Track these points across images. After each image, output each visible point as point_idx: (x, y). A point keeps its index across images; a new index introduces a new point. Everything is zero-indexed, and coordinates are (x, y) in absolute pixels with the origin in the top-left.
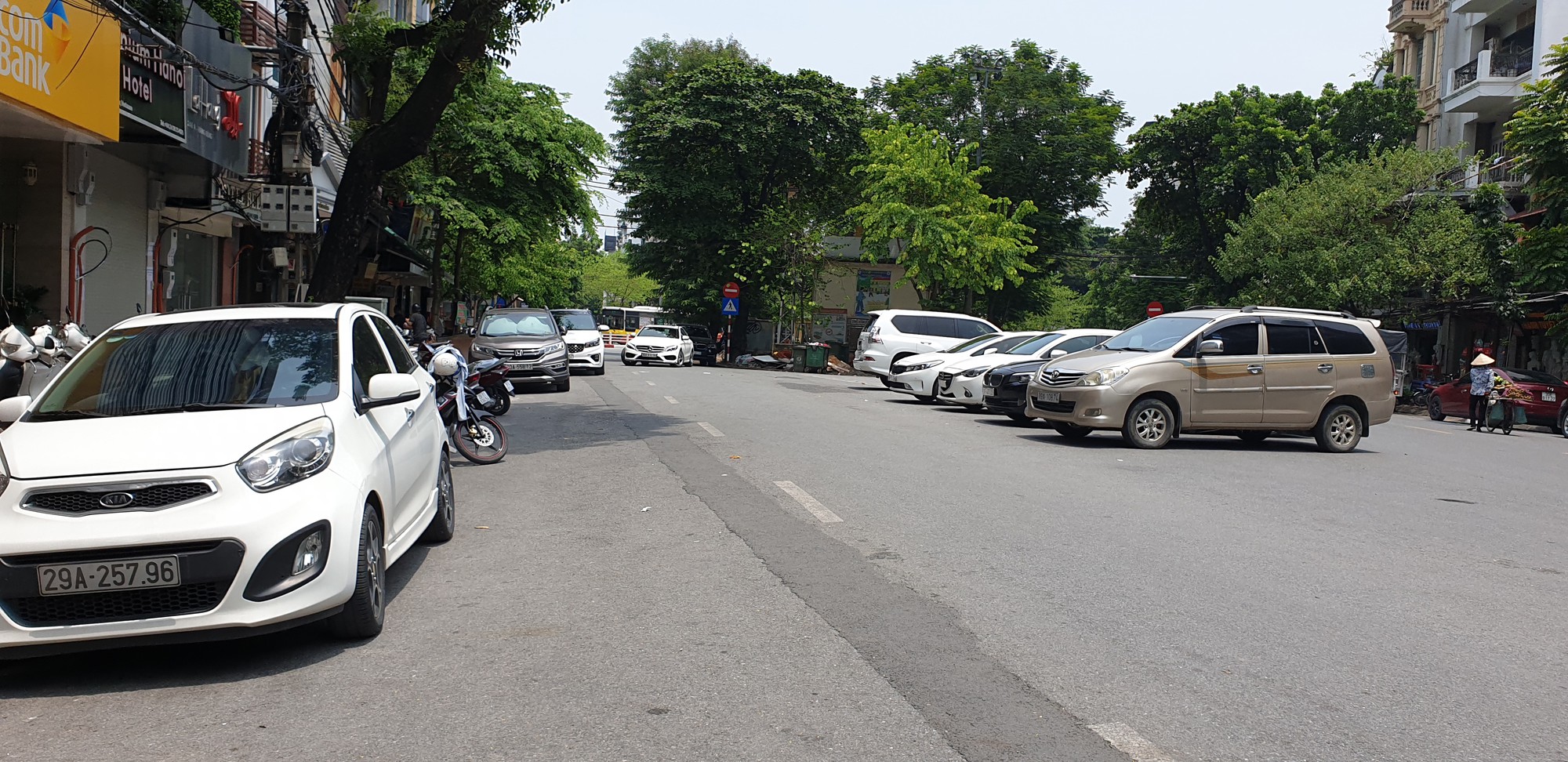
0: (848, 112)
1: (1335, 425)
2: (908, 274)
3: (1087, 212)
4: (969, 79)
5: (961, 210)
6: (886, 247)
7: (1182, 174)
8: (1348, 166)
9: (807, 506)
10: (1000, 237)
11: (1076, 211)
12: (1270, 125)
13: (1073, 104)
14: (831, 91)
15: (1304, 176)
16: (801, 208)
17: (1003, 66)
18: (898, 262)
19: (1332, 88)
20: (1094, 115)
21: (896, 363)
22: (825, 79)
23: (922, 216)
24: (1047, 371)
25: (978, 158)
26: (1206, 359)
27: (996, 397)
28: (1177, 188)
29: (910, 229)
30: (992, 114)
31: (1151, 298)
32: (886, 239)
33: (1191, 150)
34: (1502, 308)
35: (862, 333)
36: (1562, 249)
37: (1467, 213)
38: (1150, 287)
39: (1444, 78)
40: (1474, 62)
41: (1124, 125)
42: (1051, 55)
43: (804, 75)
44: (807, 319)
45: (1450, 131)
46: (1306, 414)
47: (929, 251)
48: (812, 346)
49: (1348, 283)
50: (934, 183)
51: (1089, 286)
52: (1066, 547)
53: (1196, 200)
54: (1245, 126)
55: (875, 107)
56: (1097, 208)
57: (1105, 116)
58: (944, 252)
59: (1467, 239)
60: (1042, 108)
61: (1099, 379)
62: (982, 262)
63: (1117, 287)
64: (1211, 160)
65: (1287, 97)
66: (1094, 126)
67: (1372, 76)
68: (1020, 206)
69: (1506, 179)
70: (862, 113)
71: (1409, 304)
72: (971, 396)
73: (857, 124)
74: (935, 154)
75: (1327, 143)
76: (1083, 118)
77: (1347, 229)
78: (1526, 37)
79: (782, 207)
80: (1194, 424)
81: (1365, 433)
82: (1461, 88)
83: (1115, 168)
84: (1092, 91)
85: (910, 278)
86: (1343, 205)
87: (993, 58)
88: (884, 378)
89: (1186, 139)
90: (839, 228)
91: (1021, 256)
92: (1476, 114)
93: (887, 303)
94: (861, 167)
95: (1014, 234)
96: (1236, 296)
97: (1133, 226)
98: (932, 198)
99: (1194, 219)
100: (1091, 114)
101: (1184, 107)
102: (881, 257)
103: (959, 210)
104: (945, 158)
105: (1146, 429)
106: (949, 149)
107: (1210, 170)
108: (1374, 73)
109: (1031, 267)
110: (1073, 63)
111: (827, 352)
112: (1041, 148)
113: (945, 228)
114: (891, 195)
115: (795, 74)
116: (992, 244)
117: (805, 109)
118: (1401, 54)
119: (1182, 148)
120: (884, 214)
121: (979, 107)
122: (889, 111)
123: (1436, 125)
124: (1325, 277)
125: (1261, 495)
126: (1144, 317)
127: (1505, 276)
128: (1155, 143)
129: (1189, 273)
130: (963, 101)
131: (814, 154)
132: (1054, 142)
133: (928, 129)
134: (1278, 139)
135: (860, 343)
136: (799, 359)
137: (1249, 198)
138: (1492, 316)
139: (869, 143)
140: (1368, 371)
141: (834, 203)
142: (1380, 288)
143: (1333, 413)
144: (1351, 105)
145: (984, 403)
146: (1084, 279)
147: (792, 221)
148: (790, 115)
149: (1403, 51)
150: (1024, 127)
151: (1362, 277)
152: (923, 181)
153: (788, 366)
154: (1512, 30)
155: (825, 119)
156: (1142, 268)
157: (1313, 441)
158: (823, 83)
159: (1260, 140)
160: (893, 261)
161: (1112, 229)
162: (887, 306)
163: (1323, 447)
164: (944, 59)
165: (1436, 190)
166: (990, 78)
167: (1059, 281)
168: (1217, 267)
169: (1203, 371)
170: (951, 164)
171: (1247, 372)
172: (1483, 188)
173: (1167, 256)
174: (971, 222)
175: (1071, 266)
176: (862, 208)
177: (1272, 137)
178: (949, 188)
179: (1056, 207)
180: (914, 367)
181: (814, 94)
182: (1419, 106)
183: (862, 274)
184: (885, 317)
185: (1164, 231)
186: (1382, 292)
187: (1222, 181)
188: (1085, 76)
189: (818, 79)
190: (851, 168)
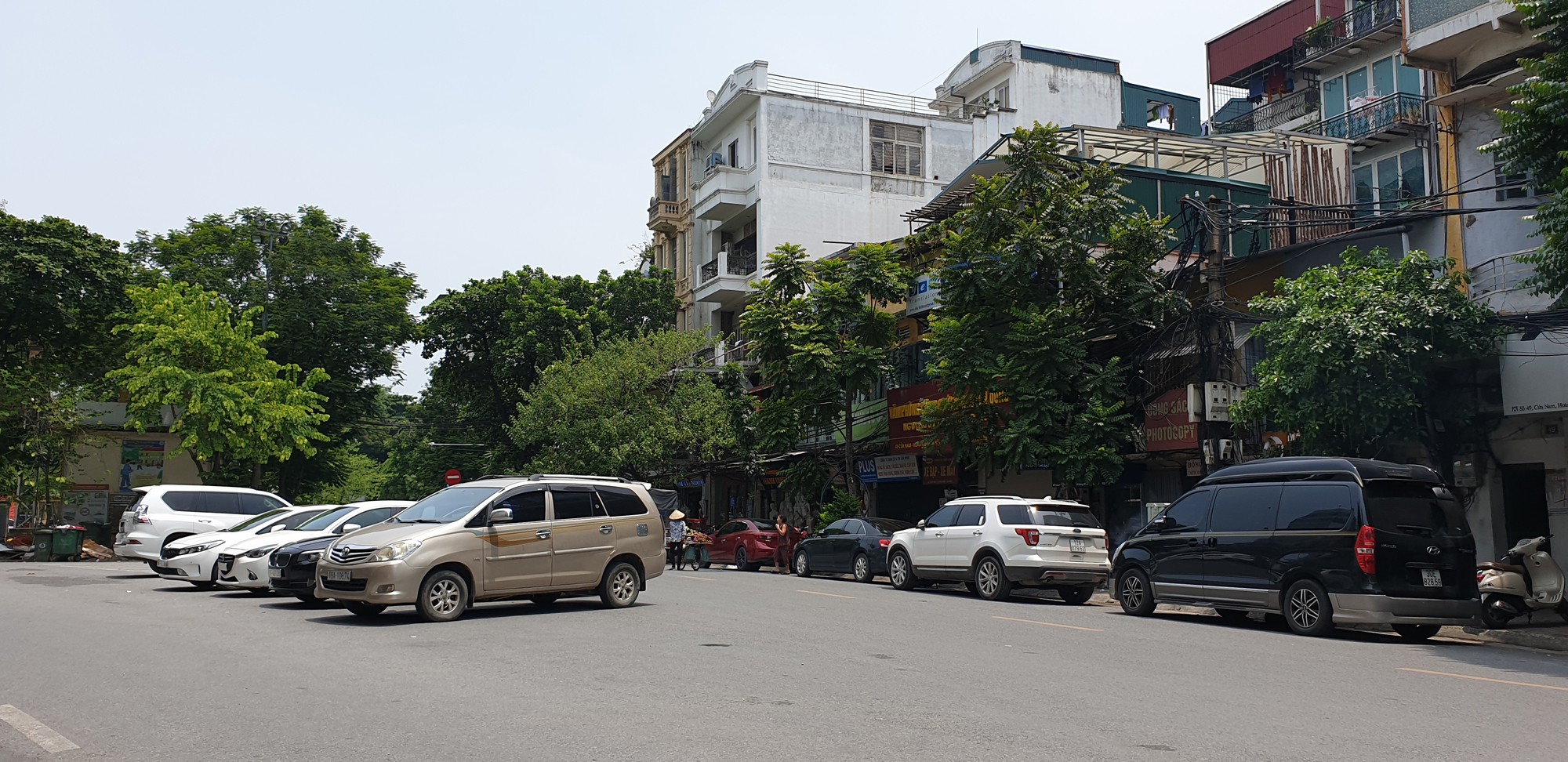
0: (108, 265)
1: (616, 582)
2: (185, 444)
3: (382, 381)
4: (252, 241)
5: (246, 375)
6: (158, 414)
7: (476, 346)
8: (623, 343)
9: (31, 734)
10: (290, 404)
11: (371, 380)
12: (554, 304)
13: (364, 273)
14: (86, 242)
15: (586, 352)
16: (48, 370)
17: (289, 230)
18: (171, 431)
19: (607, 274)
20: (385, 285)
21: (167, 547)
22: (78, 229)
23: (200, 381)
24: (338, 548)
25: (264, 322)
26: (497, 527)
27: (283, 578)
28: (471, 359)
29: (186, 393)
30: (279, 279)
31: (450, 465)
32: (159, 405)
33: (483, 324)
34: (748, 467)
35: (125, 513)
36: (786, 418)
37: (718, 387)
38: (449, 454)
39: (694, 272)
40: (715, 261)
41: (416, 297)
42: (340, 224)
43: (51, 223)
44: (54, 498)
45: (701, 317)
46: (592, 574)
47: (209, 419)
48: (60, 529)
49: (627, 448)
50: (213, 346)
51: (388, 453)
52: (348, 741)
53: (490, 371)
54: (531, 304)
55: (143, 263)
56: (393, 377)
57: (398, 287)
58: (227, 420)
59: (719, 409)
60: (332, 277)
61: (392, 554)
62: (270, 431)
63: (416, 455)
64: (502, 333)
65: (568, 279)
66: (386, 296)
67: (638, 266)
68: (311, 373)
69: (745, 359)
70: (126, 269)
71: (678, 466)
72: (256, 578)
73: (119, 279)
74: (214, 316)
75: (604, 323)
76: (374, 288)
77: (624, 400)
78: (751, 243)
79: (20, 368)
80: (488, 593)
81: (643, 588)
82: (708, 282)
83: (410, 338)
84: (383, 261)
85: (187, 448)
86: (619, 378)
87: (279, 222)
88: (153, 563)
89: (476, 313)
90: (98, 393)
91: (313, 425)
92: (720, 304)
93: (160, 476)
94: (125, 326)
95: (305, 401)
96: (530, 462)
97: (429, 394)
98: (212, 362)
99: (488, 389)
100: (382, 284)
101: (475, 283)
102: (152, 425)
103: (243, 376)
104: (225, 321)
105: (441, 602)
106: (230, 311)
107: (501, 343)
108: (640, 263)
109: (324, 436)
110: (363, 233)
111: (81, 536)
112: (332, 315)
113: (227, 395)
114: (162, 358)
115: (38, 220)
116: (280, 412)
117: (52, 260)
118: (660, 249)
119: (474, 322)
120: (154, 378)
121: (264, 270)
122: (159, 268)
123: (690, 312)
124: (608, 442)
125: (548, 659)
126: (443, 485)
127: (748, 440)
128: (448, 315)
129: (486, 440)
130: (246, 262)
131: (64, 310)
132: (345, 310)
133: (206, 290)
134: (562, 317)
135: (123, 524)
136: (43, 546)
137: (538, 370)
138: (739, 473)
139: (135, 301)
140: (643, 530)
141: (93, 365)
142: (653, 451)
143: (614, 571)
144: (623, 290)
145: (270, 586)
146: (382, 447)
147: (34, 385)
148: (32, 266)
149: (661, 247)
150: (313, 293)
151: (638, 443)
152: (201, 344)
153: (27, 555)
154: (741, 237)
155: (79, 271)
156: (440, 436)
157: (598, 599)
158: (75, 233)
159: (547, 317)
160: (166, 429)
161: (411, 397)
162: (160, 481)
163: (607, 604)
164: (224, 219)
165: (694, 367)
166: (274, 242)
167: (357, 450)
168: (510, 434)
169: (494, 539)
170: (233, 327)
171: (535, 537)
172: (728, 366)
173: (464, 425)
174: (257, 388)
175: (370, 434)
176: (127, 370)
177: (556, 316)
178: (231, 353)
179: (349, 375)
180: (189, 549)
181: (64, 244)
182: (677, 294)
183: (128, 444)
184: (154, 495)
185: (460, 400)
186: (655, 455)
187: (513, 353)
188: (375, 247)
189: (69, 229)
190: (114, 326)
